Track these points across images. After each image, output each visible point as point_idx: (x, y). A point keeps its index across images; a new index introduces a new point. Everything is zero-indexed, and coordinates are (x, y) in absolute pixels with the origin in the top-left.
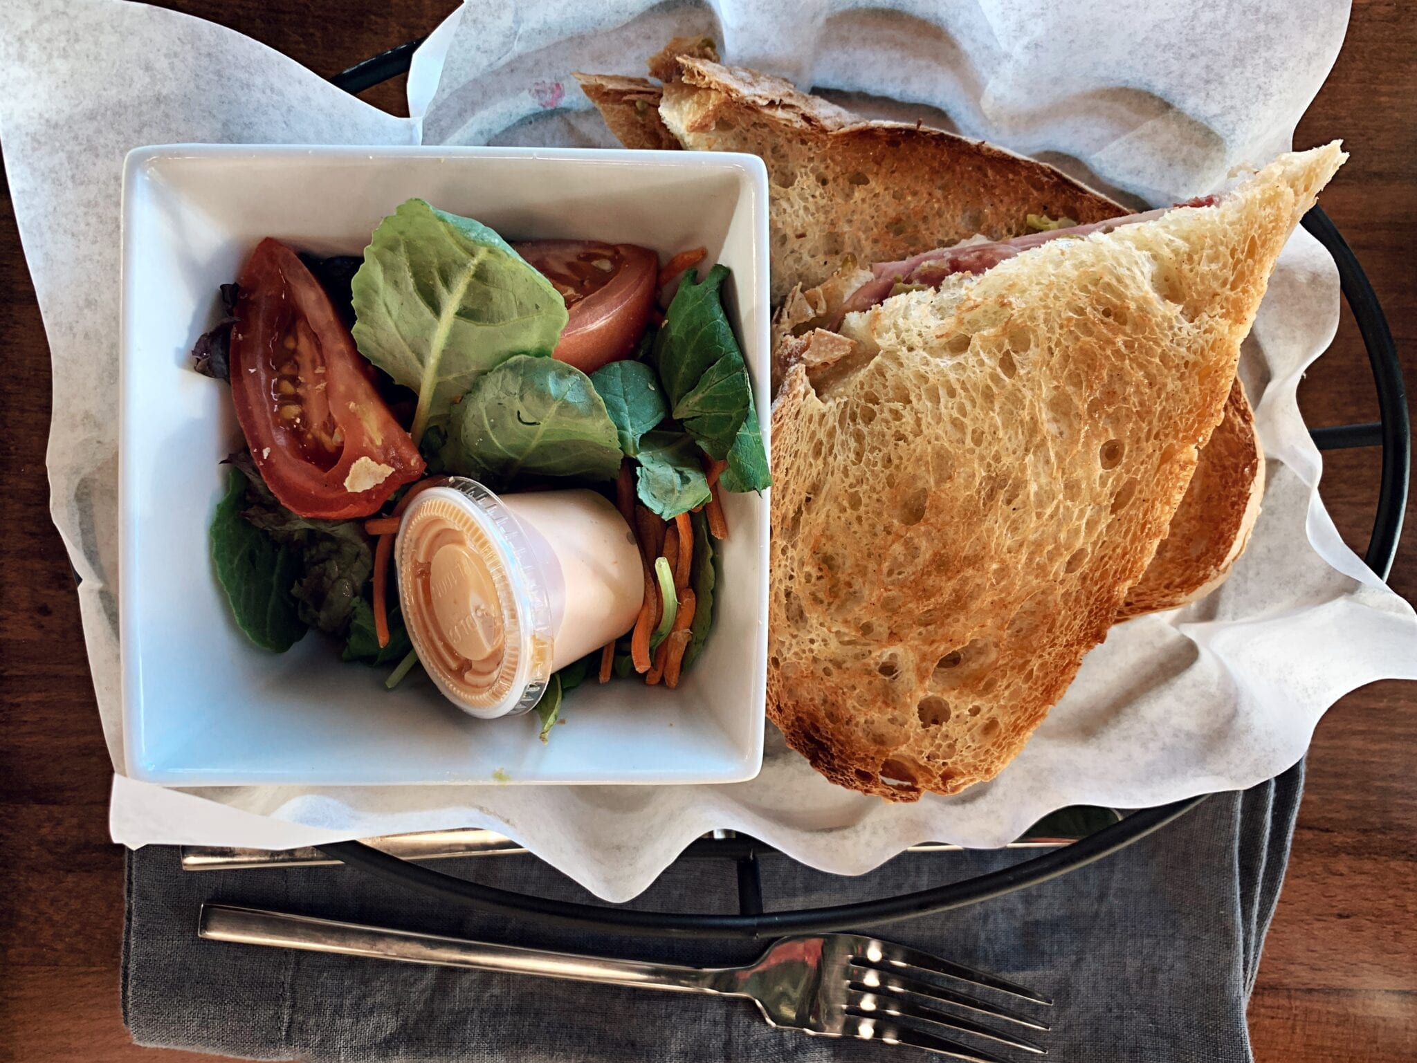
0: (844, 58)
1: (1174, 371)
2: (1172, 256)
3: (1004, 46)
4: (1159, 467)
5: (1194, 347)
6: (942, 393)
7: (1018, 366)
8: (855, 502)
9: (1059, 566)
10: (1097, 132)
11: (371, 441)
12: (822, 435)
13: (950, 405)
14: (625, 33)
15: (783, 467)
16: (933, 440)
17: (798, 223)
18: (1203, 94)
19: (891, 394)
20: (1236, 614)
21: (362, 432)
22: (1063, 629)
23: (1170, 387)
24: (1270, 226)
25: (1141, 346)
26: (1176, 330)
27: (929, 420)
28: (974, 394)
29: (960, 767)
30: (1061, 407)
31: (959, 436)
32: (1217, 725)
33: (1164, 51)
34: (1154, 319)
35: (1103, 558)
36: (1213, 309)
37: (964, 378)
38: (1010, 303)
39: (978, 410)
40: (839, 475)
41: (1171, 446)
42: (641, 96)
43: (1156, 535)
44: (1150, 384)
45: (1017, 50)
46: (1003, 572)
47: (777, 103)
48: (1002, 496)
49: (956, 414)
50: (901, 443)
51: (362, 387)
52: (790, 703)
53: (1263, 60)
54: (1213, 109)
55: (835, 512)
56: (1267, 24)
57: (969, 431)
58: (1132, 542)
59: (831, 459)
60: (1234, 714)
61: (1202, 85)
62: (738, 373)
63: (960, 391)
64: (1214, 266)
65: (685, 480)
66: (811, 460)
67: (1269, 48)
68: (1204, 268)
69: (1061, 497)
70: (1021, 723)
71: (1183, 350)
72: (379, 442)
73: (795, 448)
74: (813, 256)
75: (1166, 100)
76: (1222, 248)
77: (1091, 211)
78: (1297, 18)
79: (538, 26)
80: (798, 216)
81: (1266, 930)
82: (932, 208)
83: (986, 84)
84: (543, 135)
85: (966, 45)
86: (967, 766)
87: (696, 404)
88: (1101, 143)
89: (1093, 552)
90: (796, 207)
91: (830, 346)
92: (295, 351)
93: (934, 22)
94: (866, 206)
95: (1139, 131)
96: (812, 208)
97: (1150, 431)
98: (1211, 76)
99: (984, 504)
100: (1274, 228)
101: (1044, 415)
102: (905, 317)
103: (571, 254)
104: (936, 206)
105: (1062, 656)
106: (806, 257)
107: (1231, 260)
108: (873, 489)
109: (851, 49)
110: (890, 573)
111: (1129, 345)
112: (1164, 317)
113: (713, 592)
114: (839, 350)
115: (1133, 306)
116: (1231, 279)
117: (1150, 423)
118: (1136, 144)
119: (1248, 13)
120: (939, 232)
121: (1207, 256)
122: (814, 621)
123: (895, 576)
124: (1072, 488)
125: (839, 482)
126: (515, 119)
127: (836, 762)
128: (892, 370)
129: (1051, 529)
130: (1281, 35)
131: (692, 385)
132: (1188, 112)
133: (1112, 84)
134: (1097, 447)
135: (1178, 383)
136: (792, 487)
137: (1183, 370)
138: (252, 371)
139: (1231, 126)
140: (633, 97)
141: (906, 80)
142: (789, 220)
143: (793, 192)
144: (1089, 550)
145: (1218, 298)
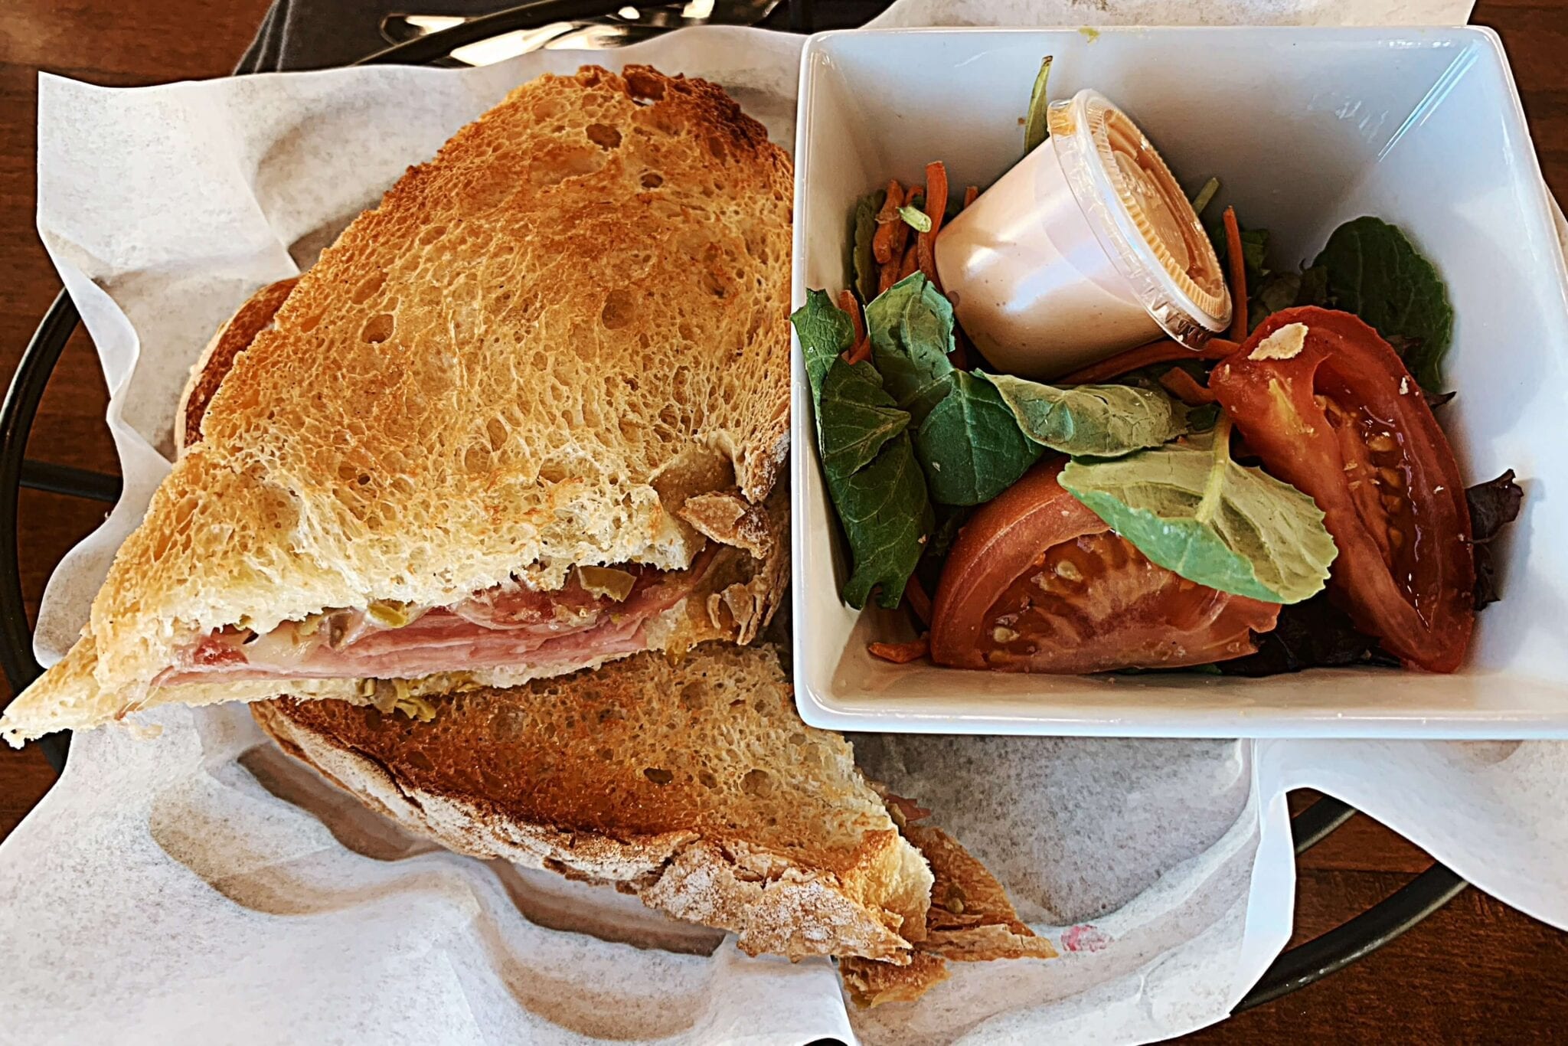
0: (668, 986)
1: (288, 408)
2: (266, 546)
3: (444, 957)
4: (322, 313)
5: (259, 433)
6: (578, 418)
7: (484, 430)
8: (686, 333)
9: (453, 233)
10: (319, 872)
11: (1281, 385)
12: (724, 408)
13: (570, 402)
14: (985, 1011)
15: (771, 378)
16: (593, 369)
17: (742, 723)
18: (167, 891)
19: (640, 432)
20: (237, 287)
21: (1294, 399)
22: (455, 181)
23: (296, 391)
24: (132, 573)
25: (327, 437)
26: (277, 453)
27: (596, 392)
28: (541, 408)
29: (579, 87)
30: (434, 383)
31: (562, 369)
32: (283, 157)
33: (213, 947)
34: (304, 465)
35: (403, 236)
36: (225, 477)
37: (552, 428)
38: (486, 508)
39: (538, 389)
40: (704, 360)
41: (305, 330)
42: (956, 921)
43: (337, 251)
44: (320, 398)
45: (424, 948)
46: (519, 235)
47: (769, 880)
48: (514, 301)
49: (564, 389)
50: (631, 376)
51: (1301, 456)
52: (761, 160)
53: (77, 916)
54: (157, 873)
55: (710, 324)
56: (62, 958)
57: (549, 369)
58: (367, 245)
59: (714, 379)
60: (264, 163)
61: (167, 903)
62: (832, 452)
63: (558, 414)
64: (215, 528)
65: (895, 332)
66: (736, 383)
67: (65, 927)
68: (229, 526)
69: (445, 292)
70: (511, 111)
71: (272, 430)
72: (1273, 383)
73: (757, 396)
74: (720, 685)
75: (218, 894)
76: (200, 550)
77: (348, 725)
78: (18, 957)
79: (1113, 1005)
80: (741, 732)
81: (254, 43)
82: (561, 738)
83: (470, 927)
84: (1085, 891)
85: (495, 981)
86: (571, 85)
87: (884, 422)
88: (315, 859)
89: (413, 242)
90: (743, 744)
91: (710, 513)
92: (1389, 523)
93: (538, 1019)
94: (651, 741)
95: (261, 864)
96: (722, 743)
97: (329, 349)
98: (153, 910)
99: (536, 296)
100: (127, 571)
101: (457, 373)
102: (617, 521)
103: (1049, 652)
104: (555, 739)
105: (458, 158)
106: (730, 683)
107: (192, 534)
108: (666, 338)
109: (656, 996)
110: (647, 259)
111: (340, 439)
112: (291, 469)
113: (854, 245)
114: (700, 505)
115: (330, 485)
116: (196, 511)
117: (326, 358)
118: (267, 851)
119: (86, 975)
120: (554, 706)
121: (221, 543)
122: (734, 230)
123: (642, 255)
124: (432, 297)
125: (705, 354)
126: (1127, 908)
127: (713, 103)
128: (638, 457)
129: (459, 264)
130: (45, 941)
131: (887, 448)
132: (192, 874)
133: (292, 919)
134: (396, 336)
135: (284, 396)
136: (760, 358)
137: (276, 410)
138: (1439, 489)
139: (136, 847)
140: (968, 919)
141: (579, 957)
142: (753, 728)
143: (746, 763)
144: (417, 242)
145: (217, 488)
